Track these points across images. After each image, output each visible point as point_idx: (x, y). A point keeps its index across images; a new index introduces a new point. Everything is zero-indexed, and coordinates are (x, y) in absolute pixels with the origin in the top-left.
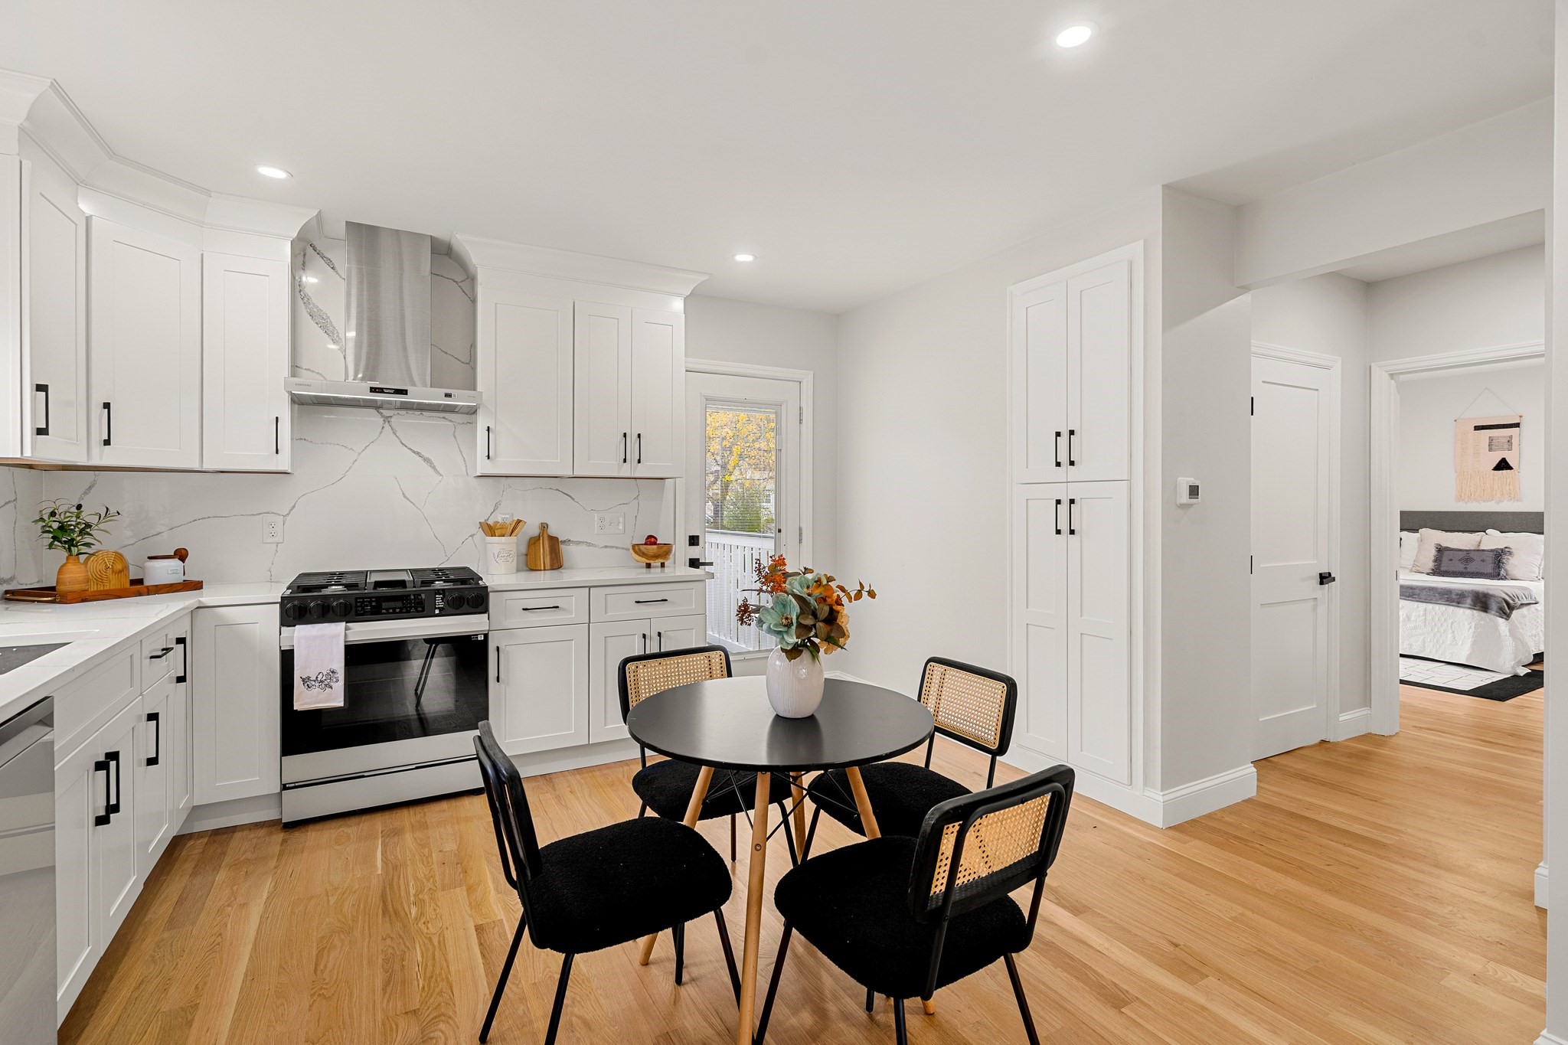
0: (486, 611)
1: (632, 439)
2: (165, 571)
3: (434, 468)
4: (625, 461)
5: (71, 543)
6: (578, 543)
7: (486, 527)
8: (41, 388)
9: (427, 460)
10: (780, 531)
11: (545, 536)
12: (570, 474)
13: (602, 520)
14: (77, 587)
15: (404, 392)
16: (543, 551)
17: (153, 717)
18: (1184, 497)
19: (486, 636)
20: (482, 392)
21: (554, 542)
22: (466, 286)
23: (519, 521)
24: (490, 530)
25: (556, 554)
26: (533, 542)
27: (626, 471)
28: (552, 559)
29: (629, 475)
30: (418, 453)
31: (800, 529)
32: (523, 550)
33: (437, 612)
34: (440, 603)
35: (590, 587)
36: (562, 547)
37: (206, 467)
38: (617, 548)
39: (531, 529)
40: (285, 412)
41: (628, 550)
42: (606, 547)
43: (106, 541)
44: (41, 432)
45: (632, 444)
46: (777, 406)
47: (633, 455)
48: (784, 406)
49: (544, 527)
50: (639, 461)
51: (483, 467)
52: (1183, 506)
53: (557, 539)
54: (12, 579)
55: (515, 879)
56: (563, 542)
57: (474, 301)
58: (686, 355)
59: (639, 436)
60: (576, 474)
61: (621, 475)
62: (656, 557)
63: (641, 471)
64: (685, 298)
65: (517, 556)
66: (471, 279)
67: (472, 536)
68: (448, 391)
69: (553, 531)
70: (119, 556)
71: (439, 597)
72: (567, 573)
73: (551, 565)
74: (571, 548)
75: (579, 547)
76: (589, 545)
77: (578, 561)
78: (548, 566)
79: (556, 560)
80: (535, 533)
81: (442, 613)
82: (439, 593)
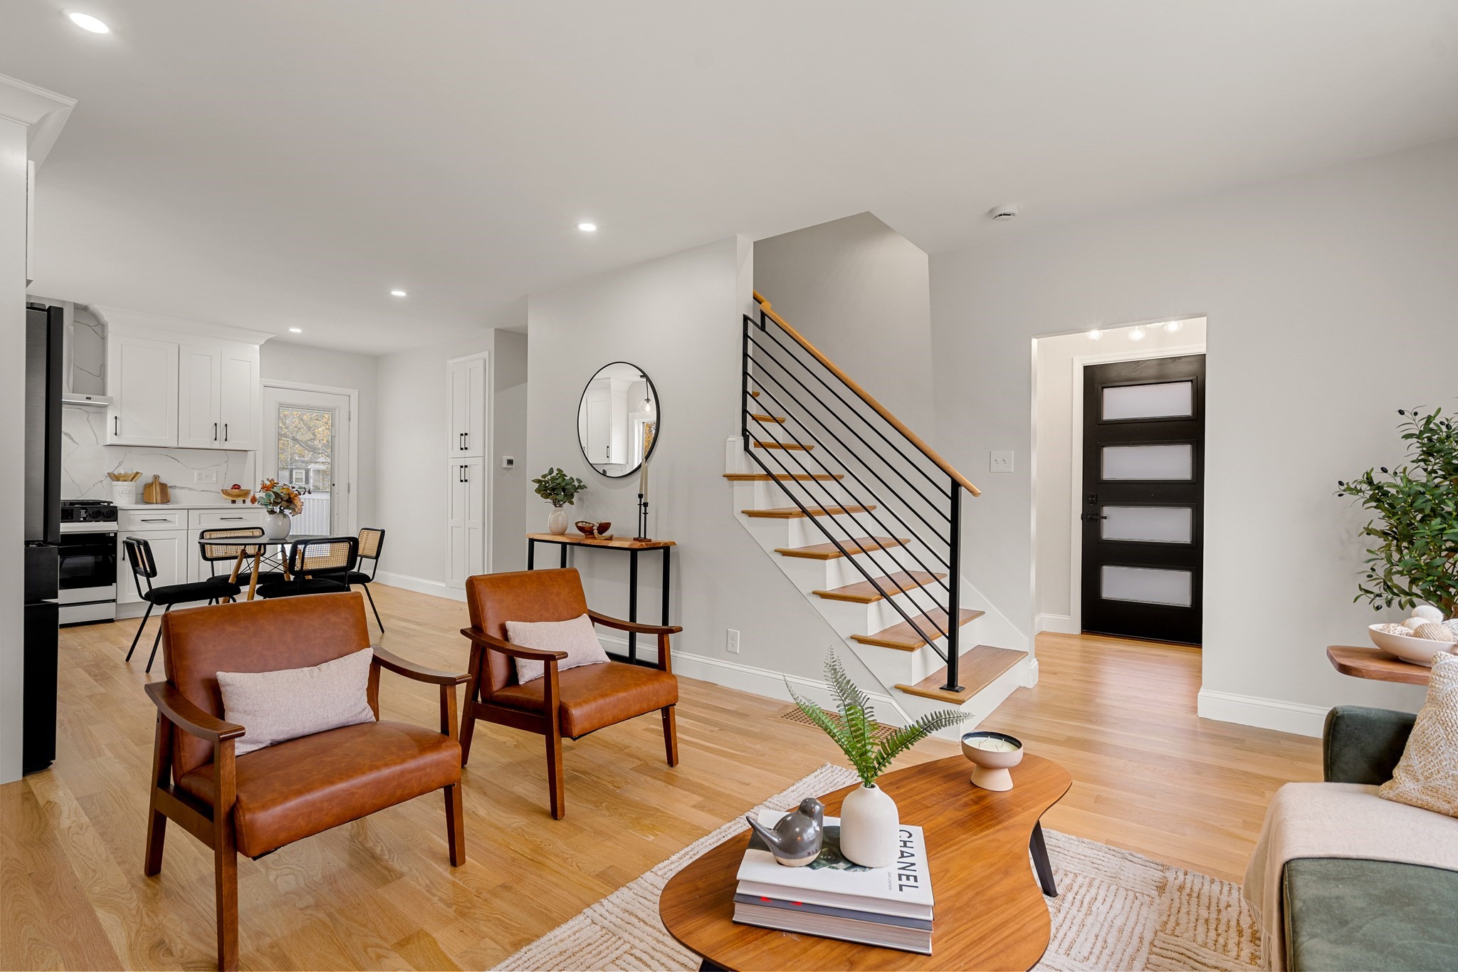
0: (116, 520)
1: (221, 429)
3: (72, 439)
4: (216, 439)
6: (182, 488)
7: (112, 476)
9: (67, 434)
10: (334, 485)
11: (157, 482)
12: (176, 446)
13: (199, 475)
16: (156, 493)
18: (505, 464)
19: (116, 534)
20: (112, 398)
21: (164, 487)
22: (98, 329)
23: (137, 473)
24: (116, 478)
25: (165, 493)
26: (148, 486)
27: (216, 445)
28: (162, 497)
29: (219, 448)
31: (349, 485)
32: (141, 490)
33: (82, 519)
34: (83, 515)
35: (188, 509)
36: (170, 490)
38: (211, 492)
39: (147, 476)
41: (219, 493)
42: (203, 491)
45: (221, 430)
46: (331, 411)
47: (221, 435)
48: (337, 410)
49: (156, 477)
50: (226, 440)
51: (111, 439)
52: (505, 468)
53: (166, 485)
55: (149, 572)
56: (171, 487)
57: (104, 339)
58: (261, 377)
59: (226, 425)
60: (180, 446)
61: (213, 448)
62: (238, 496)
63: (227, 446)
64: (260, 346)
65: (136, 495)
66: (103, 326)
67: (101, 481)
68: (89, 396)
69: (163, 480)
71: (83, 511)
72: (172, 503)
73: (161, 500)
74: (177, 491)
75: (183, 491)
76: (190, 489)
77: (182, 497)
78: (159, 501)
79: (165, 498)
80: (150, 480)
81: (85, 520)
82: (83, 509)
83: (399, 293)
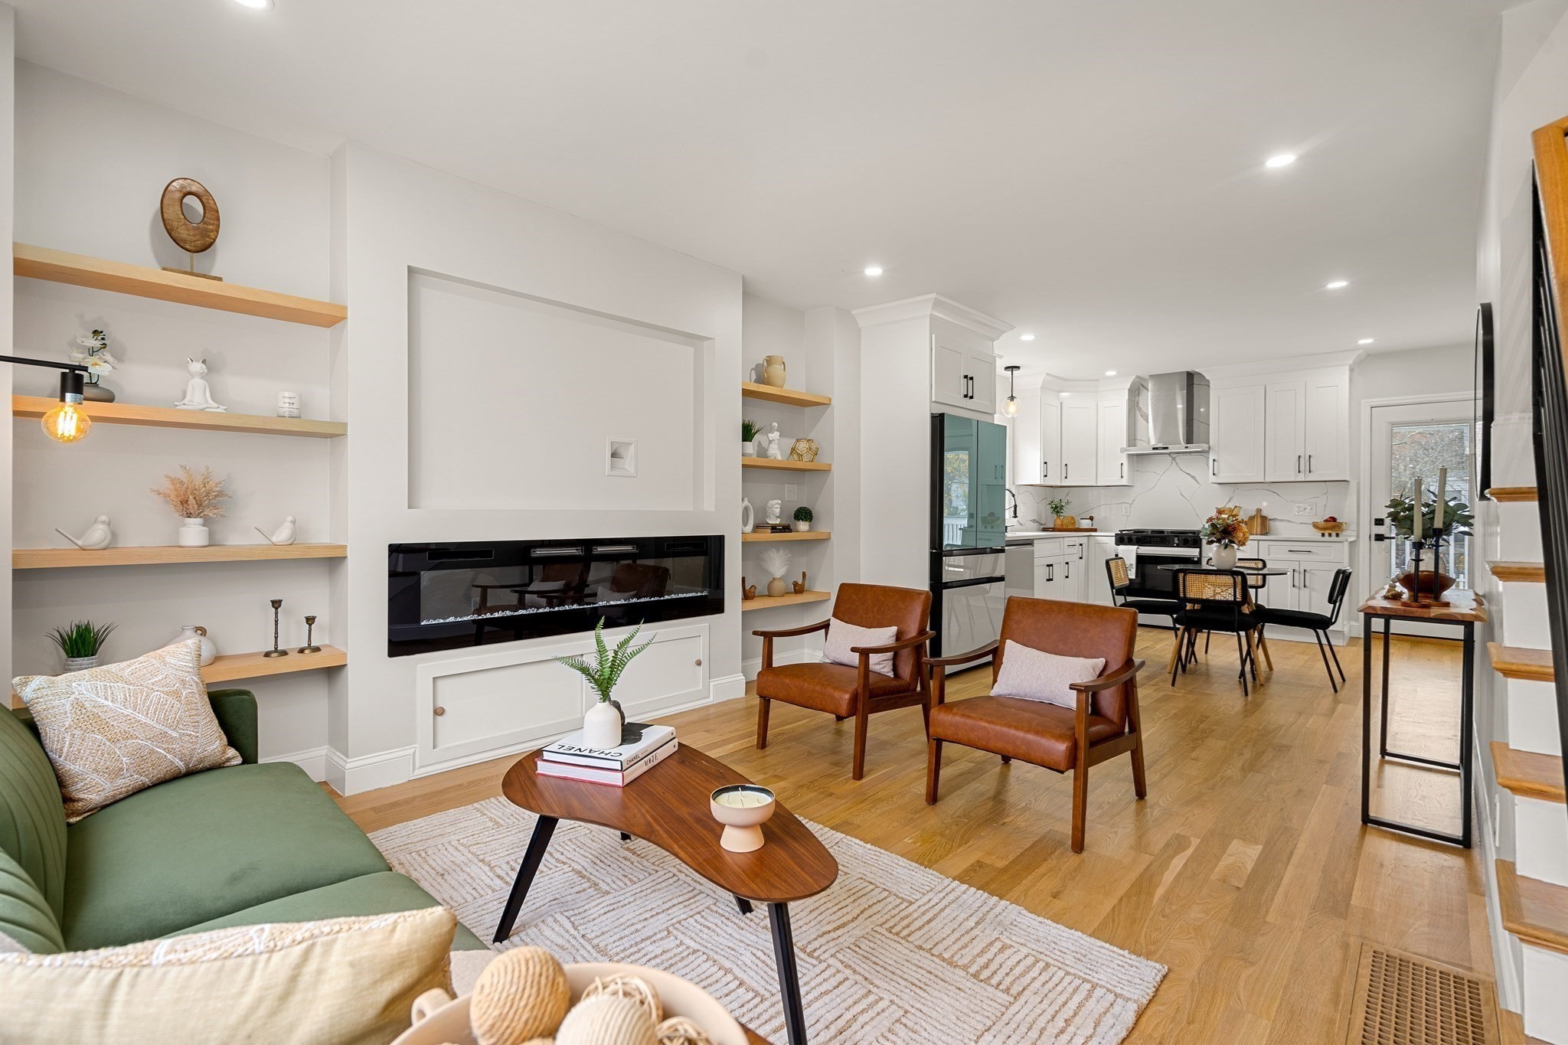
0: (1199, 546)
1: (1304, 460)
2: (1085, 524)
3: (1196, 481)
4: (1299, 472)
5: (1058, 512)
6: (1282, 520)
8: (1046, 463)
9: (1193, 477)
11: (1259, 515)
12: (1264, 481)
14: (1059, 527)
15: (1167, 448)
16: (1257, 524)
17: (1067, 563)
19: (1199, 559)
20: (1213, 443)
21: (1264, 519)
25: (1265, 525)
26: (1251, 518)
27: (1301, 477)
28: (1261, 529)
29: (1303, 480)
30: (1188, 474)
33: (1174, 545)
34: (1176, 541)
35: (1258, 540)
36: (1271, 523)
37: (1098, 485)
39: (1252, 510)
40: (1125, 461)
41: (1309, 525)
42: (1302, 523)
43: (1067, 512)
44: (1046, 476)
45: (1304, 462)
47: (1306, 467)
49: (1259, 511)
50: (1310, 471)
51: (1213, 479)
53: (1266, 517)
54: (1045, 524)
56: (1270, 520)
59: (1311, 456)
60: (1268, 480)
61: (1297, 480)
62: (1332, 529)
63: (1311, 477)
64: (1348, 368)
69: (1264, 513)
70: (1072, 518)
71: (1176, 539)
72: (1272, 534)
73: (1261, 531)
74: (1277, 523)
75: (1282, 523)
76: (1289, 521)
77: (1281, 529)
78: (1259, 533)
79: (1265, 531)
80: (1254, 513)
81: (1178, 546)
82: (1176, 536)
83: (1337, 285)
